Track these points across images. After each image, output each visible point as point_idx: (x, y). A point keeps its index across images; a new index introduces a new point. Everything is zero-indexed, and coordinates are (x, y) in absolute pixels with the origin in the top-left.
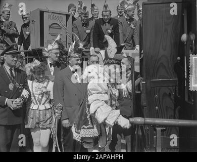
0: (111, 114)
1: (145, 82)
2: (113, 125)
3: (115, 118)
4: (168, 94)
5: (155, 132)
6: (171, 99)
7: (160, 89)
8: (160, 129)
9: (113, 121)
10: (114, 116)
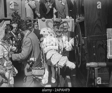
0: (61, 59)
1: (86, 38)
2: (63, 66)
3: (65, 61)
4: (101, 45)
5: (93, 70)
6: (104, 48)
7: (96, 42)
8: (97, 68)
9: (64, 63)
10: (64, 60)
